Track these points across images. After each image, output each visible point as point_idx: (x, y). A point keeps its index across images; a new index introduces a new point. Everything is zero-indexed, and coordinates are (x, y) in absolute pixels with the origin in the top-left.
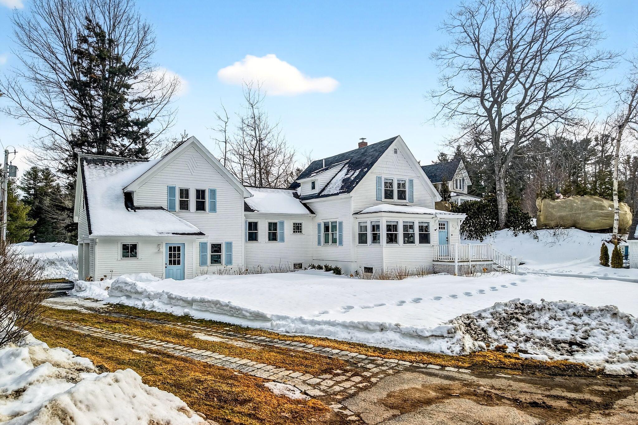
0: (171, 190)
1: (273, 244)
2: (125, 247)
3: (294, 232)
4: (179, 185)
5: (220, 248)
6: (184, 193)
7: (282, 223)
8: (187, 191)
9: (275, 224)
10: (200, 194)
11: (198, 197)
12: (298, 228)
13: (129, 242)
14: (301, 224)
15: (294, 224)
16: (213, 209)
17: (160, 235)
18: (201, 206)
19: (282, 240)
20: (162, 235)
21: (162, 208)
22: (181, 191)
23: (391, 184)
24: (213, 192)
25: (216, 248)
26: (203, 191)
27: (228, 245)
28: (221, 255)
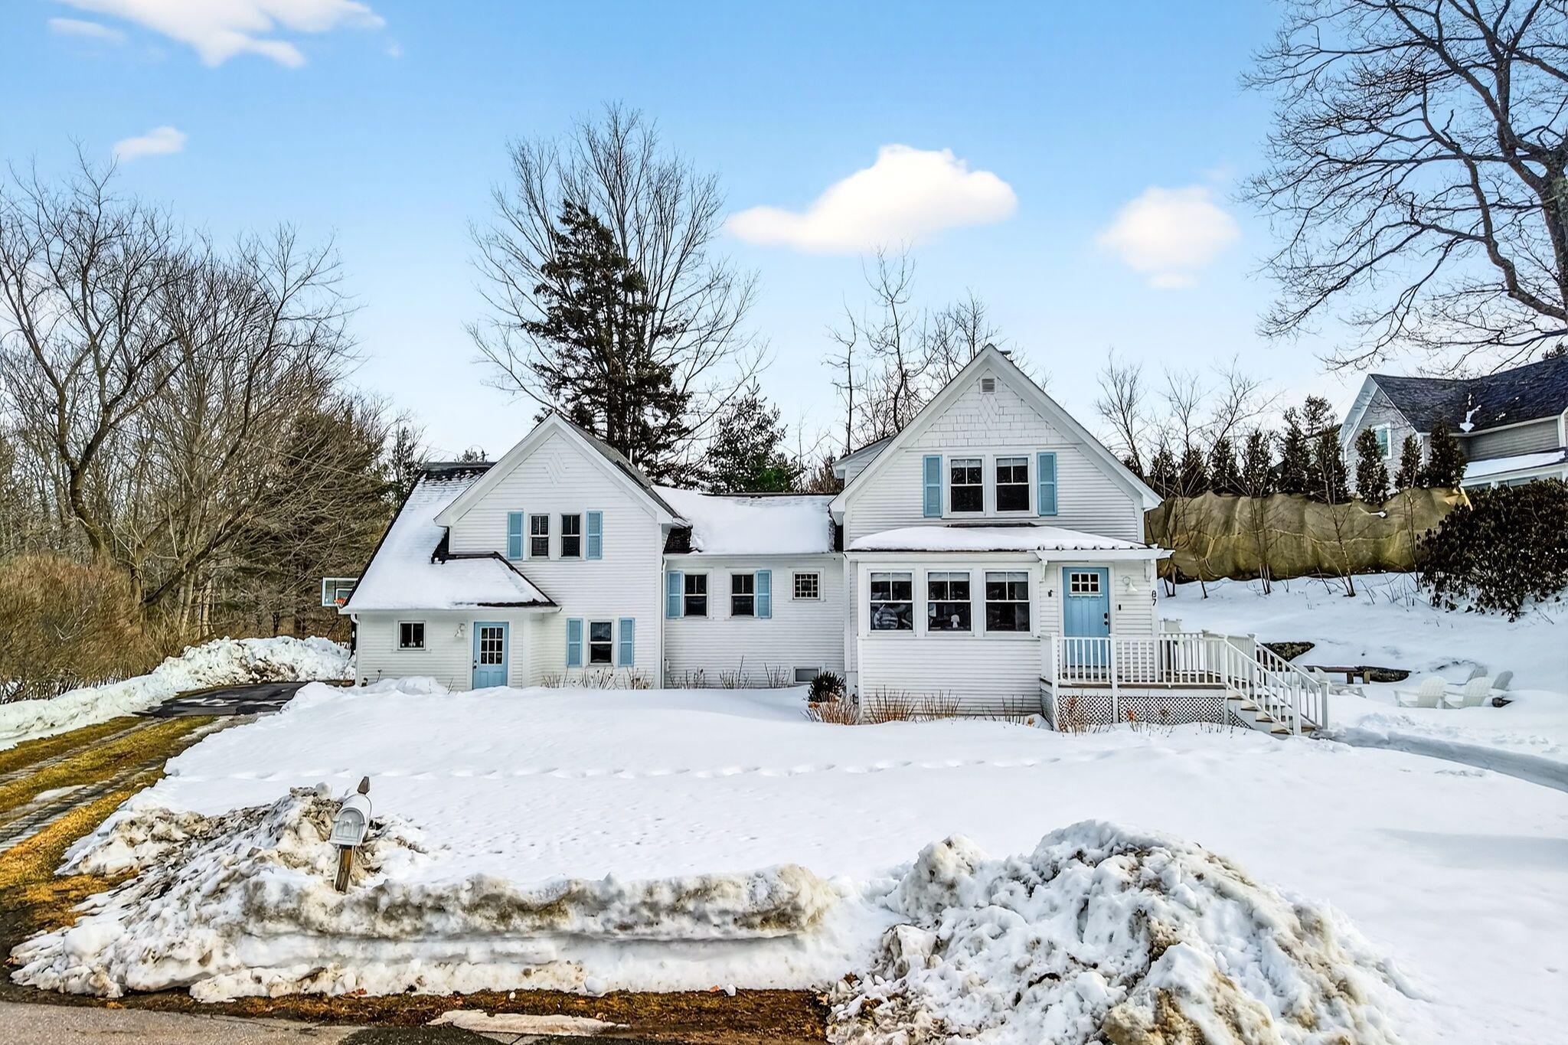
0: (515, 520)
1: (744, 622)
2: (406, 628)
3: (797, 595)
4: (531, 508)
5: (609, 632)
6: (540, 524)
7: (766, 576)
8: (545, 519)
9: (749, 579)
10: (571, 523)
11: (566, 530)
12: (806, 587)
13: (413, 620)
14: (815, 576)
15: (797, 576)
16: (596, 551)
17: (456, 607)
18: (571, 548)
19: (767, 613)
20: (460, 607)
21: (495, 555)
22: (534, 520)
23: (976, 474)
24: (596, 518)
25: (601, 630)
26: (577, 518)
27: (628, 624)
28: (610, 646)
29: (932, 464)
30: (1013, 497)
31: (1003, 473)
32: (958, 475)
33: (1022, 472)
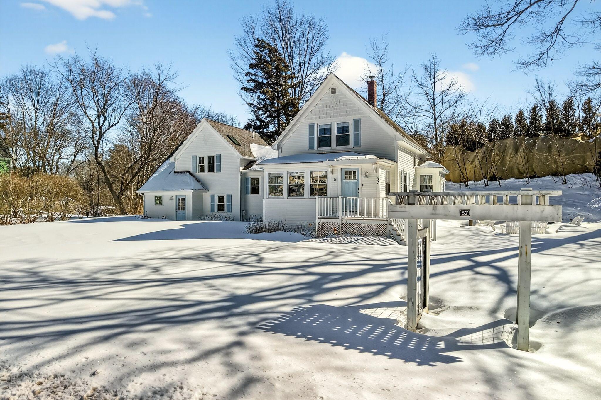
0: (194, 159)
4: (199, 154)
5: (224, 200)
6: (202, 160)
8: (203, 158)
10: (211, 159)
11: (209, 162)
16: (219, 170)
18: (211, 169)
21: (188, 172)
22: (200, 158)
23: (328, 130)
24: (218, 157)
25: (221, 199)
26: (213, 157)
27: (229, 197)
28: (224, 205)
29: (311, 127)
30: (343, 140)
31: (339, 129)
32: (321, 131)
33: (347, 129)
